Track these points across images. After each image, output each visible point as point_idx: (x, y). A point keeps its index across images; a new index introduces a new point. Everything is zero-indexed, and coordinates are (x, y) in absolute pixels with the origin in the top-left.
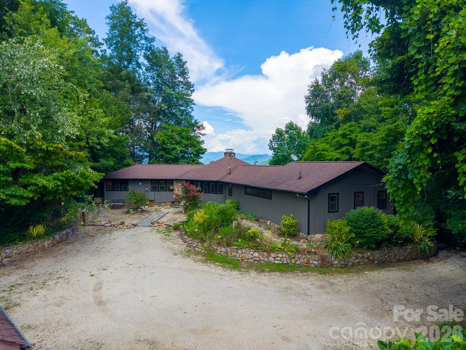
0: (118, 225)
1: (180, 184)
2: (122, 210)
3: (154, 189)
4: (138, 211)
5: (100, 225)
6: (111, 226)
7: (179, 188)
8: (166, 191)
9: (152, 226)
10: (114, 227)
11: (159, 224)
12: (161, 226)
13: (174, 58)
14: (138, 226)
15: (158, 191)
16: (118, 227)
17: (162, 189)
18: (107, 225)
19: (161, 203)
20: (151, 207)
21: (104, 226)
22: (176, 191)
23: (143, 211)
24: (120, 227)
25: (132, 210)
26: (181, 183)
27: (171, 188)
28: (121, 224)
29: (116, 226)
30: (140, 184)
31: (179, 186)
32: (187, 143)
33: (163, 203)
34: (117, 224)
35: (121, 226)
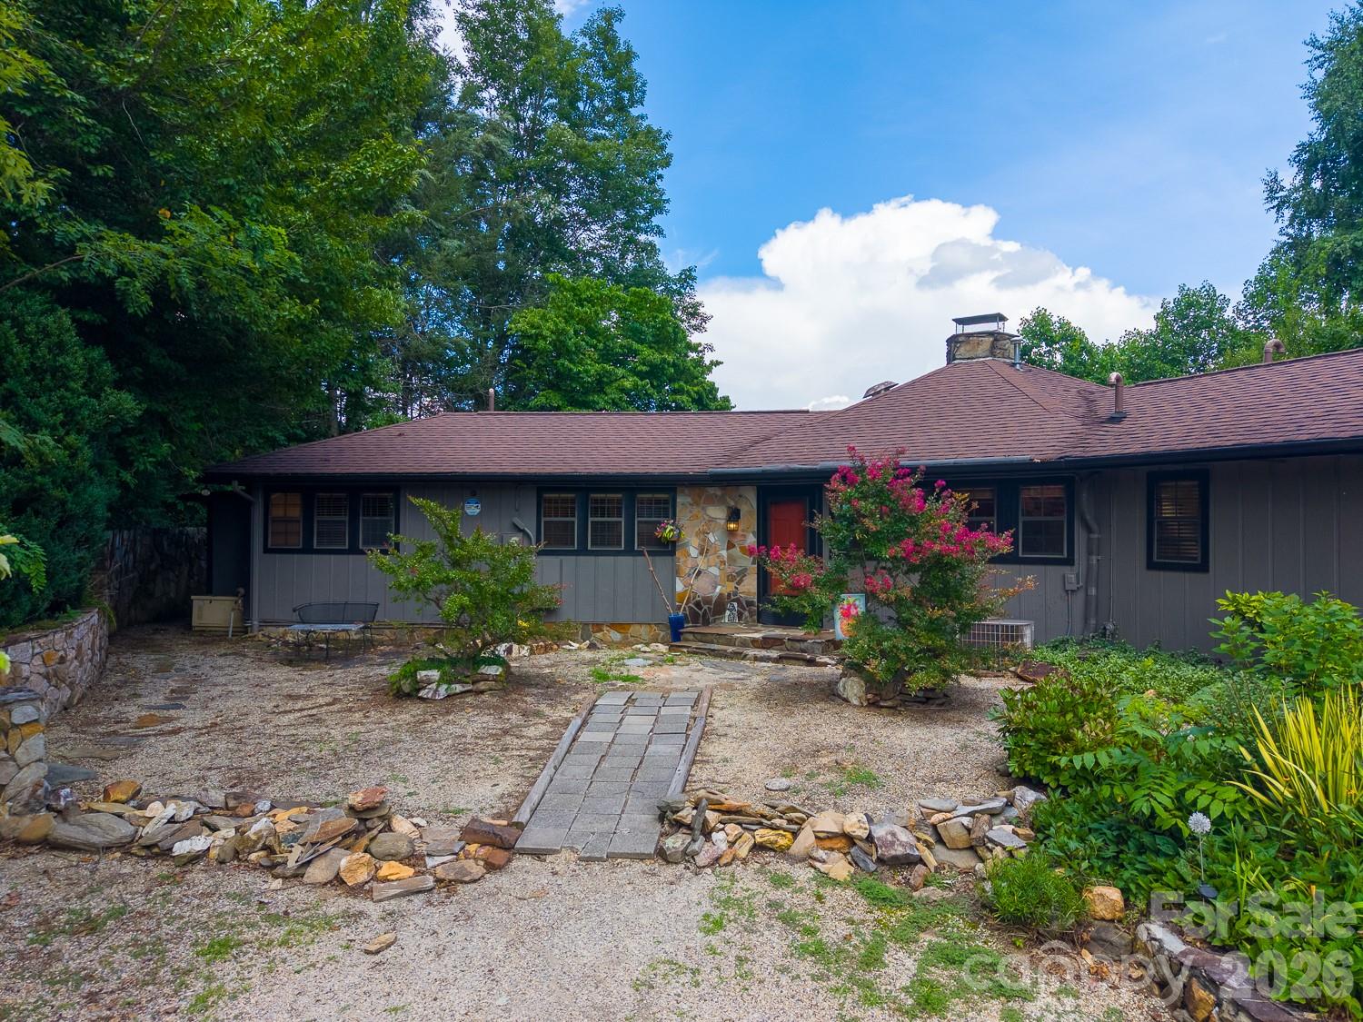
0: (317, 849)
1: (718, 513)
2: (357, 672)
3: (557, 541)
4: (485, 678)
5: (125, 847)
6: (237, 855)
7: (712, 538)
8: (630, 551)
9: (688, 856)
10: (271, 868)
11: (763, 835)
12: (782, 852)
13: (583, 33)
14: (538, 854)
15: (583, 551)
16: (318, 872)
17: (605, 541)
18: (198, 843)
19: (598, 627)
20: (547, 649)
21: (166, 853)
22: (694, 552)
23: (514, 683)
24: (338, 881)
25: (435, 674)
26: (720, 501)
27: (668, 532)
28: (347, 839)
29: (294, 856)
30: (473, 509)
31: (712, 520)
32: (656, 357)
33: (613, 626)
34: (312, 832)
35: (348, 862)
